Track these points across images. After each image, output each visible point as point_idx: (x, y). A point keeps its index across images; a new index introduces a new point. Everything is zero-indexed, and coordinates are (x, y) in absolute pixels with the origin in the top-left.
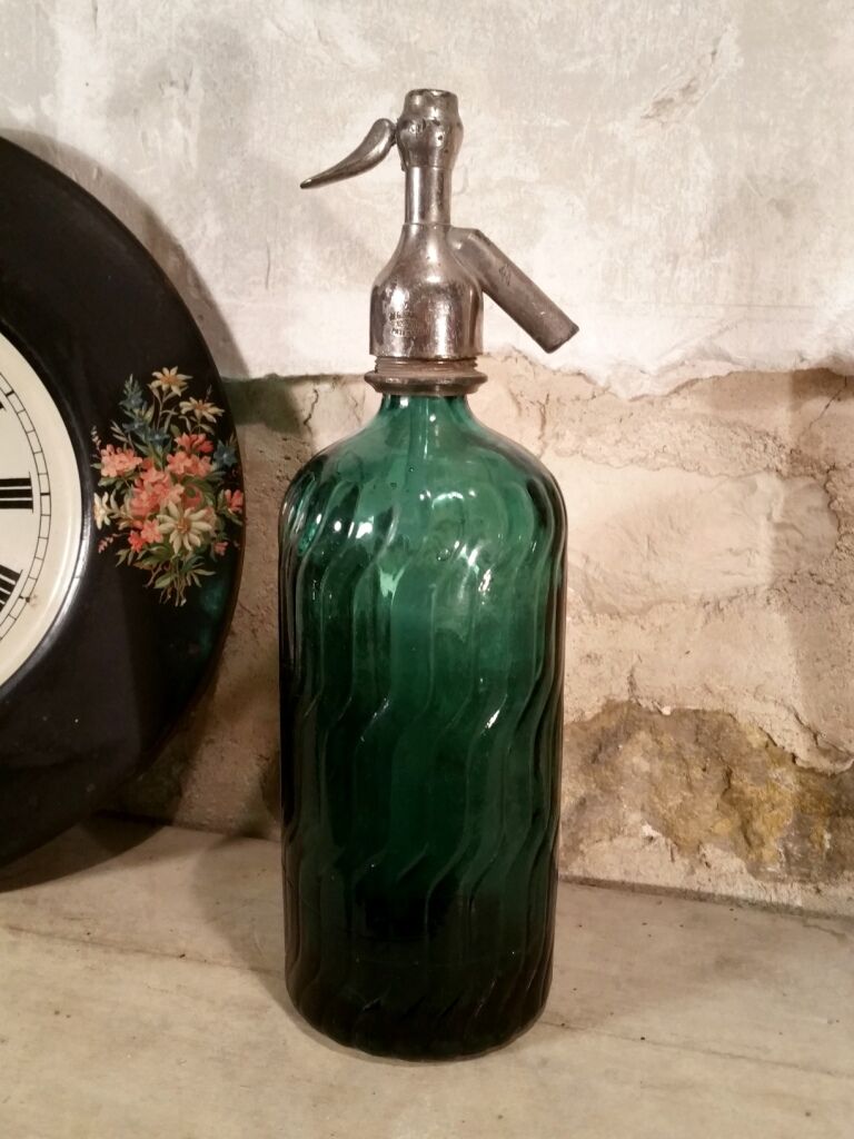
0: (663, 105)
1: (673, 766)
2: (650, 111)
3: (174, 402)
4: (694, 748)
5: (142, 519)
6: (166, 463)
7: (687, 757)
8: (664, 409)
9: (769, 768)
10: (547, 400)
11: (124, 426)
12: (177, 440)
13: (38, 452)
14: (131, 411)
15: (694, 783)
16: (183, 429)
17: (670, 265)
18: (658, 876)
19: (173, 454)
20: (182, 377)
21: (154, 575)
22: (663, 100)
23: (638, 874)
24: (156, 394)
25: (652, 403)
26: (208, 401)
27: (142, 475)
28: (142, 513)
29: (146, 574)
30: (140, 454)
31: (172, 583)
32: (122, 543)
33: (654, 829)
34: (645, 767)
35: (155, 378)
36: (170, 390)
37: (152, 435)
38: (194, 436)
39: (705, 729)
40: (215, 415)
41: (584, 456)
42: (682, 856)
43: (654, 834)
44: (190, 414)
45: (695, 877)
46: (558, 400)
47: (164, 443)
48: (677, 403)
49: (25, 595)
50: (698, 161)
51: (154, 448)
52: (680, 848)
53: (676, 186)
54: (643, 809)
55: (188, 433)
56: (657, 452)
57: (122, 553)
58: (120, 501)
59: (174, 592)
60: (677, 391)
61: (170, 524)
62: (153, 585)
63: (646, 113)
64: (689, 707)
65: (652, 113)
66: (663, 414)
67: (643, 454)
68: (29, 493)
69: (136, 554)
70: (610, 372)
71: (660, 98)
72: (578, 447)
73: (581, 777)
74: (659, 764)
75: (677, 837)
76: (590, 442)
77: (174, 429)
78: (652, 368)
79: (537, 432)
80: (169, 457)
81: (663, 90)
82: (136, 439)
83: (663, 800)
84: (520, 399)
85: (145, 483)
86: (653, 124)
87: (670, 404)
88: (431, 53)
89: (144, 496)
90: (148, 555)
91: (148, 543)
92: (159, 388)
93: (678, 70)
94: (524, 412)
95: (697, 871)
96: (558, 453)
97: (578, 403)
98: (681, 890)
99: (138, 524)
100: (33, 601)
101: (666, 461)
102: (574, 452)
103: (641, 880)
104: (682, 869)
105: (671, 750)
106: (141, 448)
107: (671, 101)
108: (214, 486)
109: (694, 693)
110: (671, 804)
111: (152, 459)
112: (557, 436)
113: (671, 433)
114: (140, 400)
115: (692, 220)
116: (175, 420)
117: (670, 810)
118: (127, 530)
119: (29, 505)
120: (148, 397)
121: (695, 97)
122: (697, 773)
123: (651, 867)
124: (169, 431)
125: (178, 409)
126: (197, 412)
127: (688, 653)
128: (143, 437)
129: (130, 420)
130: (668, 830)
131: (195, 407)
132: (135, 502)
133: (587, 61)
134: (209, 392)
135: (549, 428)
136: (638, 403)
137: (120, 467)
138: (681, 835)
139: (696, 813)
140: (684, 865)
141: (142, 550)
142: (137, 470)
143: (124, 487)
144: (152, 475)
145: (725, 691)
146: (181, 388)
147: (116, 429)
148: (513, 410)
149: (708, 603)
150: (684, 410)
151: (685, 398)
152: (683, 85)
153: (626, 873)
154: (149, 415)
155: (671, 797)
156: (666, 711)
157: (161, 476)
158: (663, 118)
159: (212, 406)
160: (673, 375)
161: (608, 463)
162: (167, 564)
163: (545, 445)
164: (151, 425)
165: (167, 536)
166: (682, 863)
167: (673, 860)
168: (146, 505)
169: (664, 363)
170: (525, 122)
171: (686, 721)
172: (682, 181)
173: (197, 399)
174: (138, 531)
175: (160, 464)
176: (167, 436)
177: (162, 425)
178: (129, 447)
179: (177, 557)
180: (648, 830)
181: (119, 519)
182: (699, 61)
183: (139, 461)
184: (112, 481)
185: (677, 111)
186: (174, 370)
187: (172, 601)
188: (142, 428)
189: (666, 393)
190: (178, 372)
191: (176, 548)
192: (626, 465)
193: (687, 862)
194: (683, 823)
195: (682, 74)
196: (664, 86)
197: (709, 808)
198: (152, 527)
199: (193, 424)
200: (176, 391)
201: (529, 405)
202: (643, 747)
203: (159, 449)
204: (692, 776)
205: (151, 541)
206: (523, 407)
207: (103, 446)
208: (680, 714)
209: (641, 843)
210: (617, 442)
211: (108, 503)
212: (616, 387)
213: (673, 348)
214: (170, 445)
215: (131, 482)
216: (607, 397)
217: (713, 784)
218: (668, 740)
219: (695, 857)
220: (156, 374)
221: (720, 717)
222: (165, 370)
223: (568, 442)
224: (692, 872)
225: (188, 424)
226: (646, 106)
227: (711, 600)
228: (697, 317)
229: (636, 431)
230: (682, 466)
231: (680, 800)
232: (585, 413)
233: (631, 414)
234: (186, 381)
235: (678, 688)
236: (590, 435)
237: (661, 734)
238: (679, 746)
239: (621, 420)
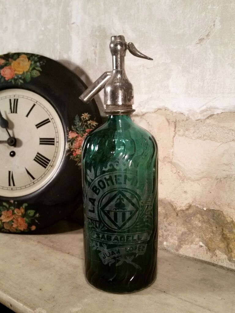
0: (201, 40)
1: (208, 226)
2: (198, 42)
3: (86, 121)
4: (213, 221)
5: (76, 149)
6: (83, 136)
7: (211, 223)
8: (205, 123)
9: (233, 229)
10: (176, 121)
11: (75, 127)
12: (86, 130)
13: (57, 132)
14: (76, 123)
15: (214, 231)
16: (88, 127)
17: (202, 83)
18: (202, 257)
19: (85, 133)
20: (89, 115)
21: (78, 162)
22: (201, 39)
23: (197, 256)
24: (82, 119)
25: (202, 121)
26: (95, 121)
27: (77, 138)
28: (76, 147)
29: (76, 162)
30: (77, 133)
32: (72, 154)
33: (203, 244)
34: (200, 225)
35: (82, 115)
36: (85, 118)
37: (81, 129)
38: (90, 129)
39: (215, 216)
40: (96, 125)
41: (186, 136)
42: (210, 252)
43: (203, 245)
44: (90, 124)
45: (212, 259)
46: (178, 121)
47: (83, 131)
48: (208, 121)
49: (51, 165)
50: (210, 54)
51: (81, 132)
52: (209, 250)
53: (204, 61)
54: (200, 237)
55: (89, 129)
56: (204, 135)
57: (71, 156)
58: (72, 144)
60: (208, 118)
62: (77, 165)
63: (197, 42)
64: (211, 208)
65: (198, 43)
66: (204, 125)
67: (200, 136)
68: (54, 142)
69: (74, 157)
70: (188, 113)
71: (200, 38)
72: (184, 134)
73: (183, 226)
74: (204, 225)
75: (209, 247)
76: (187, 132)
77: (86, 127)
78: (198, 111)
79: (173, 129)
80: (84, 134)
81: (201, 36)
82: (77, 130)
83: (206, 235)
84: (169, 121)
85: (78, 140)
86: (199, 45)
87: (206, 121)
88: (147, 32)
89: (77, 143)
90: (77, 157)
91: (77, 155)
92: (83, 118)
93: (205, 30)
94: (170, 124)
95: (213, 257)
96: (179, 135)
97: (183, 122)
98: (208, 262)
99: (75, 150)
100: (53, 167)
101: (207, 138)
102: (183, 136)
103: (198, 258)
104: (210, 256)
105: (207, 221)
106: (78, 132)
107: (204, 39)
109: (211, 204)
110: (207, 237)
111: (80, 134)
112: (179, 131)
113: (207, 130)
114: (79, 121)
115: (208, 70)
116: (86, 126)
117: (207, 238)
118: (73, 151)
119: (54, 144)
120: (80, 120)
121: (210, 37)
122: (214, 229)
123: (201, 254)
124: (84, 128)
125: (87, 123)
126: (92, 124)
127: (211, 192)
128: (78, 129)
129: (76, 125)
130: (207, 245)
131: (91, 122)
132: (75, 145)
133: (182, 31)
134: (95, 119)
135: (177, 129)
136: (198, 121)
137: (73, 136)
138: (210, 246)
139: (214, 240)
140: (210, 255)
141: (76, 156)
142: (77, 137)
143: (73, 141)
144: (80, 138)
145: (220, 204)
146: (88, 118)
147: (73, 127)
148: (167, 123)
149: (218, 179)
150: (210, 123)
151: (210, 120)
152: (207, 34)
153: (194, 255)
154: (80, 124)
156: (205, 209)
157: (82, 138)
158: (201, 44)
159: (95, 122)
160: (205, 113)
161: (191, 138)
163: (176, 133)
164: (80, 127)
166: (210, 254)
167: (207, 253)
168: (78, 145)
169: (201, 110)
170: (168, 48)
171: (210, 213)
172: (206, 60)
173: (92, 121)
174: (75, 151)
175: (82, 136)
176: (84, 129)
177: (83, 126)
178: (75, 131)
180: (201, 244)
181: (71, 148)
182: (210, 28)
183: (77, 135)
184: (70, 139)
185: (205, 41)
186: (87, 114)
188: (78, 127)
189: (205, 118)
190: (88, 114)
192: (196, 139)
193: (211, 254)
194: (210, 242)
195: (206, 31)
196: (201, 35)
197: (218, 239)
198: (78, 151)
199: (90, 126)
200: (87, 118)
201: (171, 122)
202: (199, 219)
203: (82, 132)
204: (213, 229)
205: (78, 154)
206: (170, 122)
207: (69, 131)
208: (209, 210)
209: (199, 247)
210: (194, 132)
211: (69, 145)
212: (191, 117)
213: (203, 106)
214: (84, 132)
215: (75, 140)
216: (190, 120)
217: (219, 232)
218: (205, 217)
219: (213, 253)
220: (83, 114)
221: (219, 212)
222: (85, 114)
223: (181, 132)
224: (212, 257)
225: (89, 127)
226: (197, 40)
227: (219, 178)
228: (209, 97)
229: (198, 129)
230: (210, 139)
231: (210, 236)
232: (185, 124)
233: (197, 125)
234: (90, 116)
235: (207, 202)
236: (187, 131)
237: (204, 215)
238: (209, 220)
239: (194, 126)
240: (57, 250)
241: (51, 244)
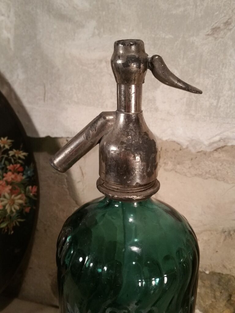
0: (215, 30)
1: (209, 290)
2: (210, 32)
3: (6, 152)
4: (217, 286)
6: (3, 177)
7: (215, 288)
8: (210, 157)
12: (8, 167)
15: (217, 297)
16: (10, 162)
17: (216, 101)
19: (6, 173)
20: (9, 141)
22: (215, 28)
25: (205, 154)
26: (21, 150)
31: (7, 226)
36: (4, 147)
38: (15, 165)
39: (223, 281)
40: (24, 156)
41: (176, 172)
44: (13, 156)
46: (166, 150)
47: (2, 169)
48: (216, 155)
50: (231, 55)
53: (221, 67)
55: (13, 164)
56: (206, 173)
59: (8, 229)
60: (216, 150)
61: (6, 202)
63: (207, 33)
64: (216, 271)
65: (210, 33)
66: (210, 159)
67: (200, 173)
70: (188, 143)
71: (214, 27)
72: (174, 168)
76: (178, 167)
77: (7, 163)
78: (206, 143)
80: (5, 174)
81: (216, 23)
83: (204, 302)
86: (211, 38)
87: (213, 155)
88: (112, 3)
93: (223, 15)
96: (166, 170)
97: (174, 152)
101: (210, 176)
102: (172, 170)
105: (208, 286)
107: (219, 28)
108: (24, 185)
109: (219, 267)
110: (207, 303)
112: (165, 163)
113: (213, 166)
115: (227, 82)
116: (7, 159)
117: (207, 305)
121: (230, 27)
122: (218, 294)
124: (4, 164)
125: (8, 154)
126: (16, 155)
127: (217, 252)
131: (15, 153)
133: (182, 9)
134: (21, 146)
136: (199, 154)
139: (217, 307)
145: (231, 268)
146: (9, 145)
149: (226, 231)
150: (219, 157)
151: (220, 153)
152: (225, 21)
155: (207, 301)
156: (207, 272)
157: (1, 182)
158: (216, 36)
159: (23, 152)
160: (215, 145)
161: (186, 175)
162: (5, 218)
165: (4, 206)
169: (212, 141)
170: (153, 36)
171: (215, 276)
172: (223, 64)
173: (16, 149)
176: (3, 166)
179: (9, 215)
182: (232, 11)
185: (222, 33)
186: (6, 138)
187: (7, 232)
189: (212, 151)
190: (8, 139)
191: (8, 211)
192: (193, 176)
194: (211, 310)
195: (225, 16)
196: (217, 21)
197: (222, 305)
199: (15, 160)
200: (7, 147)
204: (216, 294)
208: (213, 274)
210: (190, 167)
212: (191, 148)
213: (216, 136)
214: (5, 169)
217: (224, 297)
218: (207, 282)
221: (229, 276)
222: (2, 139)
223: (170, 166)
225: (13, 160)
226: (208, 30)
227: (227, 230)
228: (228, 123)
229: (198, 164)
230: (217, 178)
231: (211, 302)
232: (177, 156)
233: (196, 158)
234: (11, 142)
235: (212, 265)
236: (179, 164)
237: (205, 280)
238: (212, 286)
239: (192, 159)
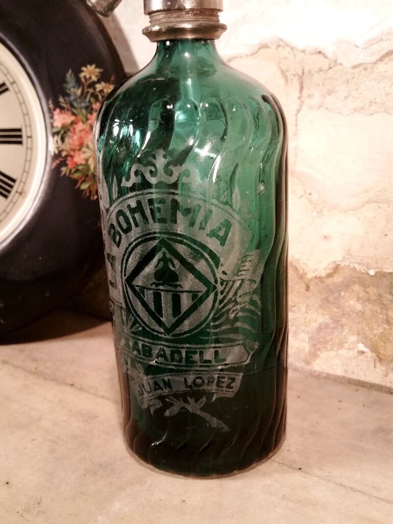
1: (378, 308)
3: (92, 85)
4: (390, 297)
5: (74, 150)
6: (87, 119)
7: (385, 303)
8: (374, 72)
10: (303, 73)
11: (66, 98)
12: (94, 106)
13: (26, 114)
14: (70, 90)
16: (97, 100)
18: (365, 375)
19: (91, 114)
20: (98, 70)
21: (80, 181)
23: (353, 373)
24: (83, 80)
25: (366, 69)
27: (75, 126)
28: (73, 147)
29: (75, 182)
30: (74, 114)
31: (89, 187)
32: (63, 163)
33: (365, 347)
34: (359, 307)
35: (83, 71)
36: (90, 78)
37: (80, 103)
41: (327, 109)
42: (382, 365)
43: (365, 349)
44: (101, 91)
45: (388, 378)
46: (309, 72)
47: (87, 108)
48: (381, 67)
49: (19, 190)
51: (81, 111)
52: (380, 360)
54: (358, 334)
55: (100, 102)
56: (371, 103)
57: (64, 169)
58: (63, 140)
59: (90, 192)
60: (381, 59)
61: (89, 154)
62: (79, 187)
64: (385, 271)
66: (372, 76)
67: (362, 105)
68: (20, 136)
69: (71, 170)
70: (334, 48)
72: (322, 103)
73: (320, 311)
74: (369, 307)
75: (379, 353)
76: (329, 99)
77: (93, 100)
78: (361, 42)
79: (297, 94)
80: (89, 116)
82: (72, 106)
83: (372, 329)
84: (287, 74)
85: (77, 130)
87: (377, 68)
89: (76, 138)
90: (77, 171)
91: (77, 165)
92: (85, 77)
94: (290, 82)
95: (390, 375)
96: (311, 108)
97: (321, 73)
98: (379, 385)
99: (72, 153)
100: (23, 195)
101: (377, 108)
102: (320, 107)
103: (355, 377)
104: (381, 373)
105: (375, 298)
106: (75, 111)
109: (388, 261)
110: (375, 332)
111: (80, 117)
112: (310, 96)
113: (379, 89)
114: (74, 84)
116: (93, 95)
117: (375, 335)
118: (66, 156)
119: (20, 143)
120: (79, 82)
123: (362, 370)
124: (90, 101)
125: (95, 89)
126: (105, 90)
127: (386, 235)
128: (75, 104)
129: (69, 95)
130: (374, 349)
131: (104, 87)
132: (71, 141)
134: (113, 78)
135: (305, 92)
136: (357, 70)
137: (64, 122)
138: (382, 351)
140: (382, 371)
141: (74, 167)
142: (72, 123)
143: (65, 132)
144: (80, 126)
146: (97, 76)
147: (61, 99)
148: (281, 80)
150: (386, 71)
151: (386, 63)
153: (346, 371)
154: (79, 92)
155: (376, 327)
156: (372, 272)
157: (85, 126)
160: (376, 47)
161: (340, 113)
162: (87, 176)
163: (303, 102)
164: (80, 98)
165: (87, 160)
166: (380, 369)
167: (375, 367)
168: (77, 143)
169: (368, 37)
171: (384, 280)
173: (105, 82)
174: (72, 157)
175: (84, 119)
176: (88, 104)
177: (86, 97)
178: (68, 110)
179: (92, 173)
180: (361, 347)
181: (62, 151)
183: (73, 118)
184: (58, 129)
186: (93, 66)
187: (89, 197)
188: (75, 100)
189: (374, 61)
190: (96, 67)
191: (92, 167)
192: (352, 113)
193: (383, 368)
194: (382, 344)
198: (79, 155)
199: (103, 97)
200: (94, 78)
201: (292, 77)
202: (358, 294)
203: (84, 111)
204: (389, 316)
205: (79, 163)
206: (290, 77)
207: (54, 110)
208: (381, 275)
209: (356, 354)
210: (346, 98)
211: (57, 142)
213: (373, 27)
214: (90, 109)
215: (69, 130)
216: (338, 67)
218: (372, 291)
219: (389, 366)
220: (84, 69)
222: (89, 67)
223: (316, 100)
224: (387, 375)
225: (100, 97)
229: (357, 90)
230: (386, 111)
231: (381, 330)
232: (325, 79)
233: (354, 78)
234: (100, 72)
235: (378, 257)
236: (330, 94)
237: (369, 287)
238: (380, 296)
239: (348, 83)
240: (45, 379)
241: (33, 366)
